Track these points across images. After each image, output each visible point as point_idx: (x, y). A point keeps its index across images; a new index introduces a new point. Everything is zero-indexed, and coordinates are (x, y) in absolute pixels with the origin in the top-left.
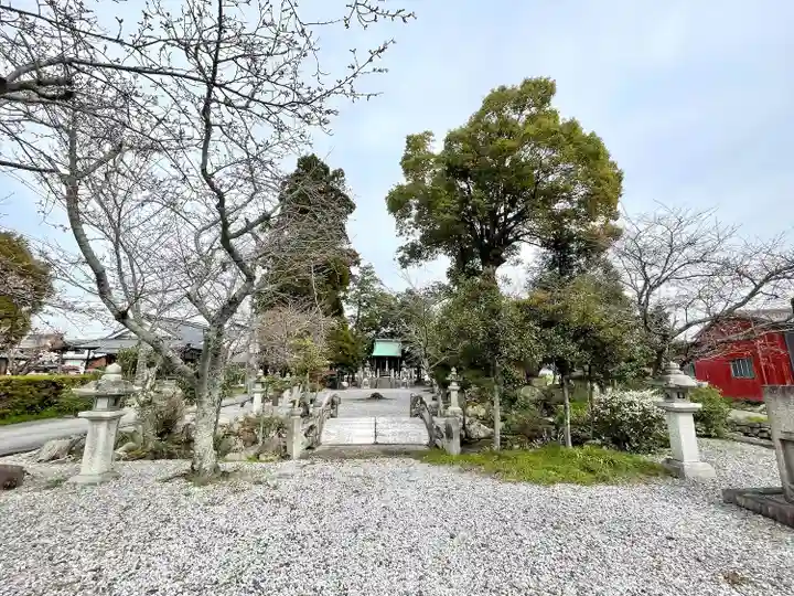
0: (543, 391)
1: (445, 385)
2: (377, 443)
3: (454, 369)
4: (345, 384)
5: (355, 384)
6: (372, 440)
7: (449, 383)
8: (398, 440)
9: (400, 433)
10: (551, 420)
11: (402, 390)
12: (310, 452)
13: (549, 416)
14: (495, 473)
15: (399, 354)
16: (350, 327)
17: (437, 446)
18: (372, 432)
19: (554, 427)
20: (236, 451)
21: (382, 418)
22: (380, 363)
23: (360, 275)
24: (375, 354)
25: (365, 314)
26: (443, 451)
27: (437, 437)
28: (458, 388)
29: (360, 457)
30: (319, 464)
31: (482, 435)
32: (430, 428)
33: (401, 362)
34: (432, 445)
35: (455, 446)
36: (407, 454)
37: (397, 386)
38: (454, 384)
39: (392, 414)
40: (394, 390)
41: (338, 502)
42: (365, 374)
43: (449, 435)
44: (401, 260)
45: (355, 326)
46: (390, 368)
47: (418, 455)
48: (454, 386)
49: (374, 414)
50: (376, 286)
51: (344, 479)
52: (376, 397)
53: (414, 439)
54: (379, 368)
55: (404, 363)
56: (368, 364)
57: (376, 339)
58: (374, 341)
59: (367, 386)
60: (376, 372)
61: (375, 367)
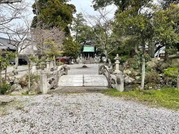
0: (156, 63)
1: (113, 61)
2: (84, 86)
3: (117, 55)
4: (72, 62)
5: (76, 62)
6: (82, 85)
7: (115, 61)
8: (94, 84)
9: (94, 81)
10: (161, 75)
11: (95, 65)
12: (52, 90)
13: (160, 74)
14: (144, 101)
15: (93, 51)
16: (74, 40)
17: (112, 87)
18: (82, 81)
19: (162, 78)
20: (18, 90)
21: (87, 75)
22: (86, 54)
23: (77, 18)
24: (84, 51)
25: (79, 35)
26: (115, 90)
27: (112, 83)
28: (119, 63)
29: (76, 92)
30: (56, 97)
31: (130, 81)
32: (108, 79)
33: (94, 54)
34: (110, 86)
35: (121, 88)
36: (98, 91)
37: (93, 63)
38: (118, 61)
39: (91, 73)
40: (92, 65)
41: (60, 122)
42: (80, 59)
43: (119, 82)
44: (94, 6)
45: (76, 40)
46: (90, 56)
47: (103, 91)
48: (117, 62)
49: (83, 73)
50: (84, 22)
51: (66, 105)
52: (84, 67)
53: (101, 84)
54: (86, 56)
55: (95, 55)
56: (81, 55)
57: (84, 45)
58: (83, 46)
59: (81, 63)
60: (85, 58)
61: (84, 56)
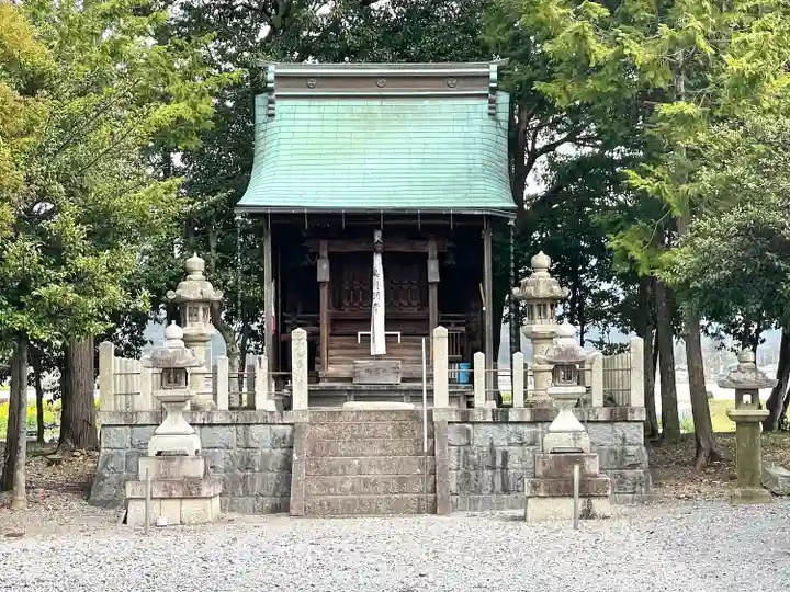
33: (513, 269)
54: (311, 323)
55: (541, 279)
56: (197, 286)
57: (273, 69)
58: (259, 87)
59: (190, 490)
60: (282, 362)
61: (270, 310)
